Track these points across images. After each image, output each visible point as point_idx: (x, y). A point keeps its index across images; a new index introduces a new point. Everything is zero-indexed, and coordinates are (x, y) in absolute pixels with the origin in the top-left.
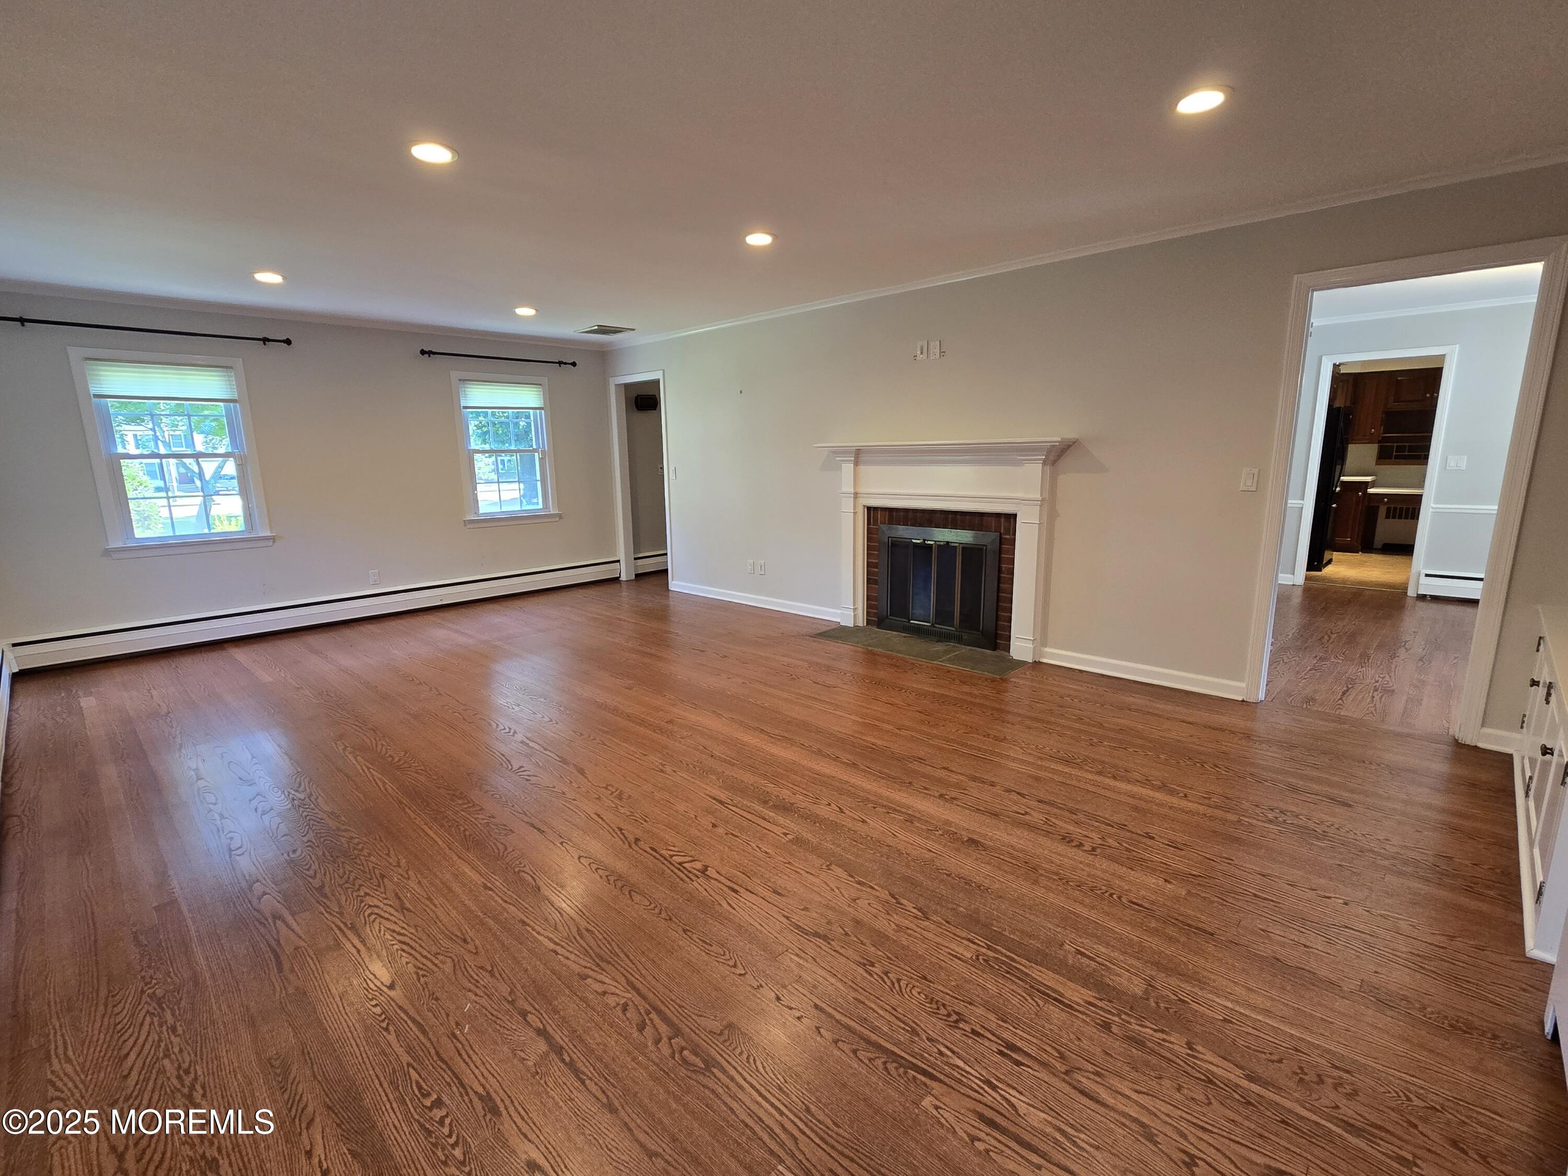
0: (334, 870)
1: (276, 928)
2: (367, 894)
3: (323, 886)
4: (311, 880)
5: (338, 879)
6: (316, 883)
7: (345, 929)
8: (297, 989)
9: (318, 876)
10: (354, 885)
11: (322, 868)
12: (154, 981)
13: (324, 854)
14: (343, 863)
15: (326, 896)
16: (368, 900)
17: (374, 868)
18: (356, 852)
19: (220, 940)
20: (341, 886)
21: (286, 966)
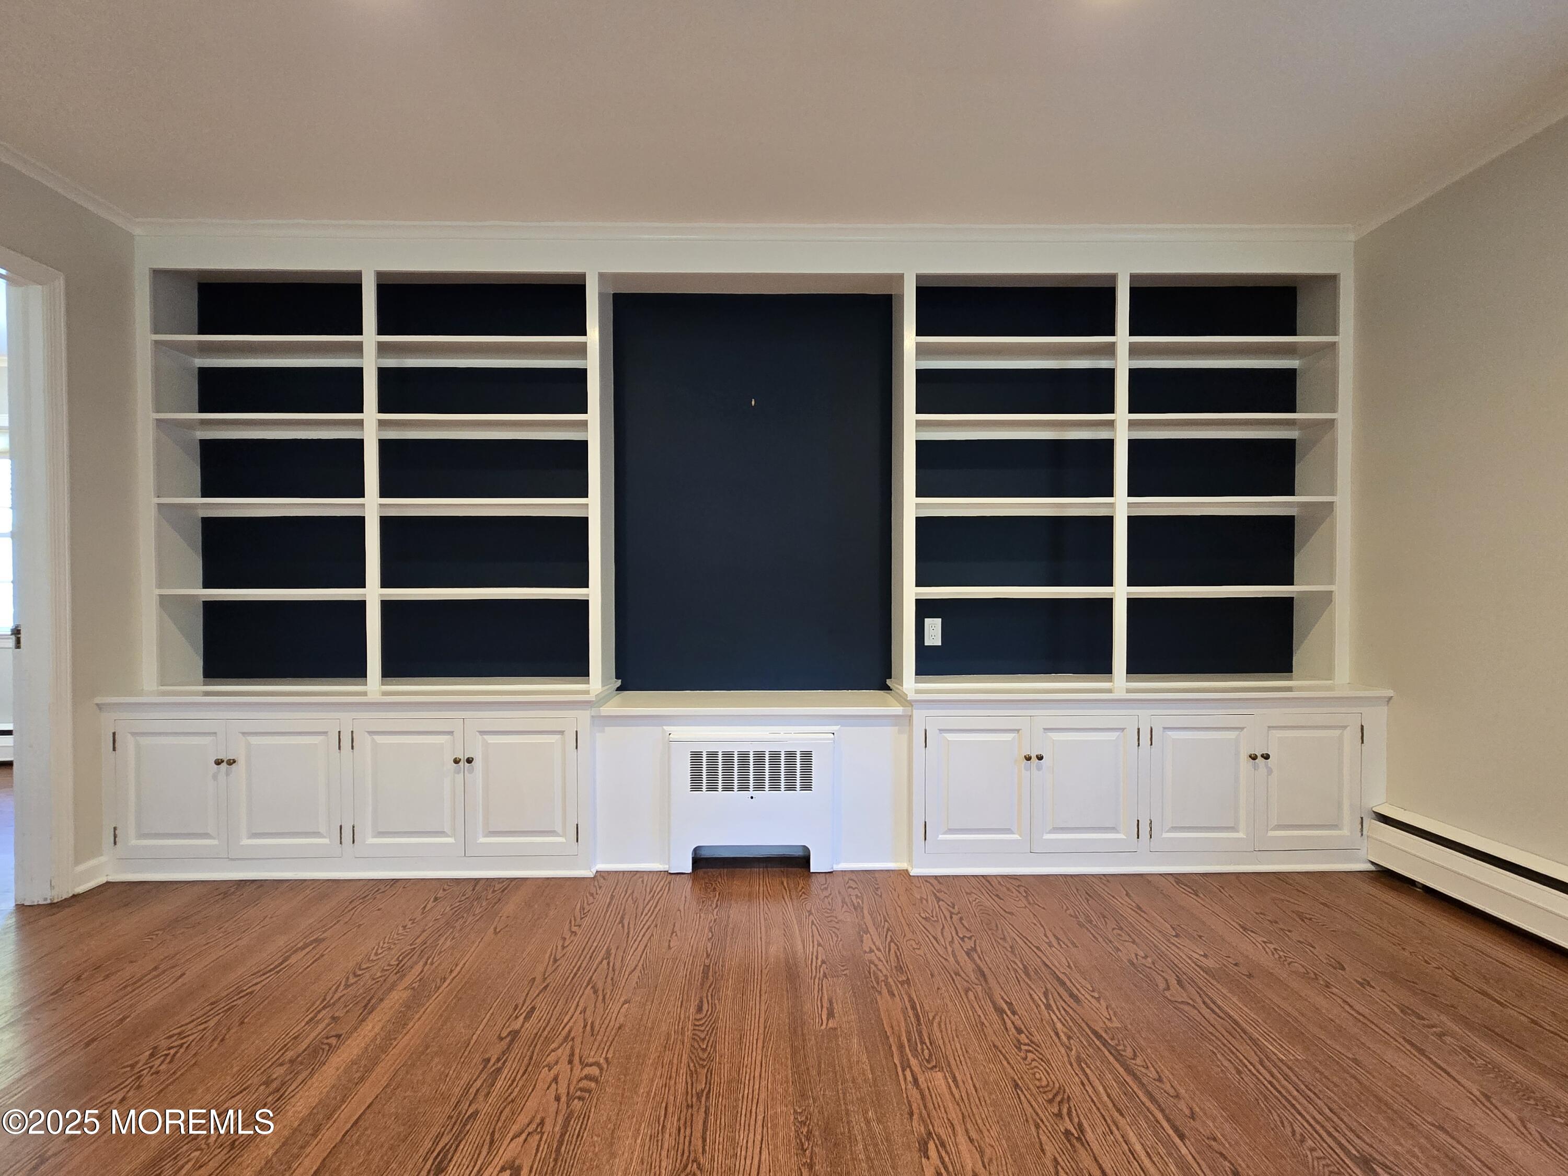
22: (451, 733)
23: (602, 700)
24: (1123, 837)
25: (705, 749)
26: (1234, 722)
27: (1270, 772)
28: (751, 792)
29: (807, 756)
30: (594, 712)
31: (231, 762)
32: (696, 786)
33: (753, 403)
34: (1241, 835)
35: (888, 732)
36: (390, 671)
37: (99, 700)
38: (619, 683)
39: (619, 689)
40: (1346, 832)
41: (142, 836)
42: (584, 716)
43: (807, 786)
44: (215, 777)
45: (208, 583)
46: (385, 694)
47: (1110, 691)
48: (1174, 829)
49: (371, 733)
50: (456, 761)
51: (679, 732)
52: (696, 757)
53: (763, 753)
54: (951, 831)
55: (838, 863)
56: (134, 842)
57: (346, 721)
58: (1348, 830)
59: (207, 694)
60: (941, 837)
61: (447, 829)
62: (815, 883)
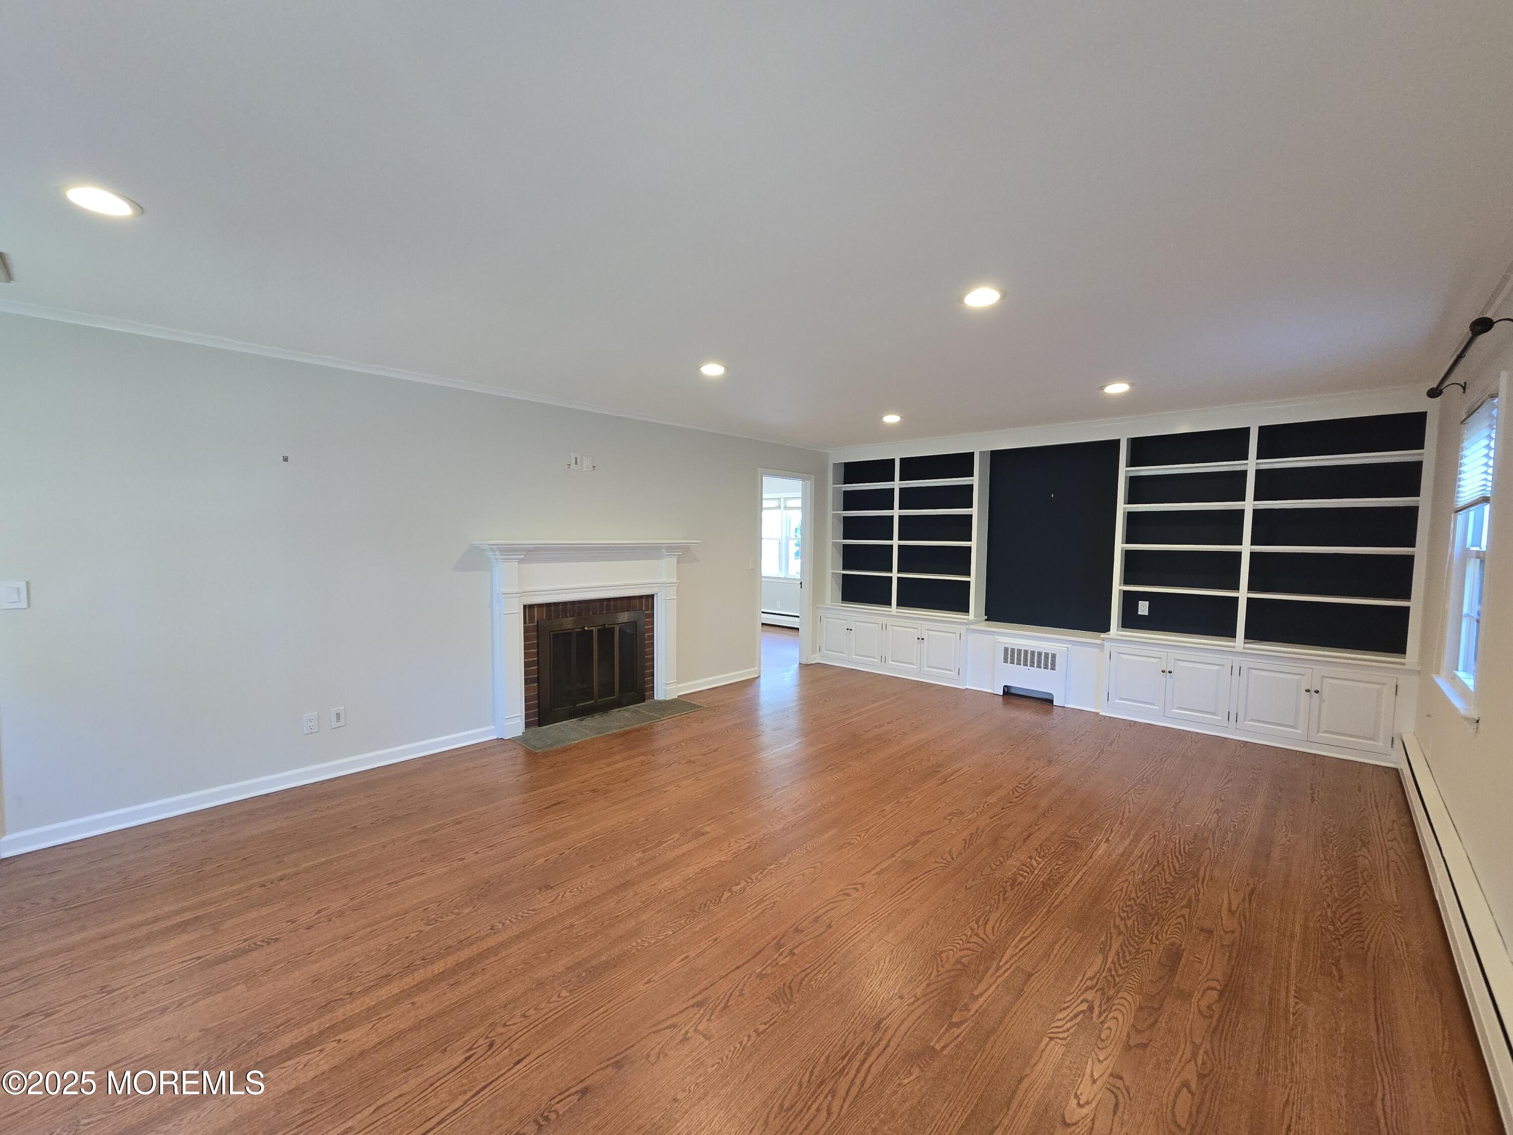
0: (1165, 909)
1: (1238, 907)
2: (1166, 882)
3: (1185, 907)
4: (1187, 916)
5: (1170, 902)
6: (1186, 911)
7: (1201, 879)
8: (1253, 878)
9: (1179, 914)
10: (1166, 893)
11: (1170, 917)
12: (1333, 937)
13: (1156, 924)
14: (1153, 909)
15: (1190, 901)
16: (1170, 879)
17: (1140, 891)
18: (1135, 908)
19: (1278, 928)
20: (1174, 898)
21: (1249, 889)
22: (917, 629)
23: (973, 623)
24: (1220, 718)
25: (1010, 647)
26: (1301, 671)
27: (1322, 700)
28: (1028, 667)
29: (1054, 656)
30: (967, 627)
31: (851, 630)
32: (1006, 661)
33: (1052, 496)
34: (1299, 731)
35: (1096, 651)
36: (899, 604)
37: (817, 606)
38: (986, 617)
39: (986, 620)
40: (1381, 744)
41: (827, 650)
42: (964, 628)
43: (1053, 669)
44: (846, 634)
45: (844, 568)
46: (897, 612)
47: (1234, 647)
48: (1252, 720)
49: (892, 625)
50: (918, 639)
51: (1000, 639)
52: (1006, 650)
53: (1034, 652)
54: (1121, 699)
55: (1068, 704)
56: (824, 652)
57: (884, 620)
58: (1381, 743)
59: (842, 606)
60: (1116, 701)
61: (915, 663)
62: (1055, 710)
